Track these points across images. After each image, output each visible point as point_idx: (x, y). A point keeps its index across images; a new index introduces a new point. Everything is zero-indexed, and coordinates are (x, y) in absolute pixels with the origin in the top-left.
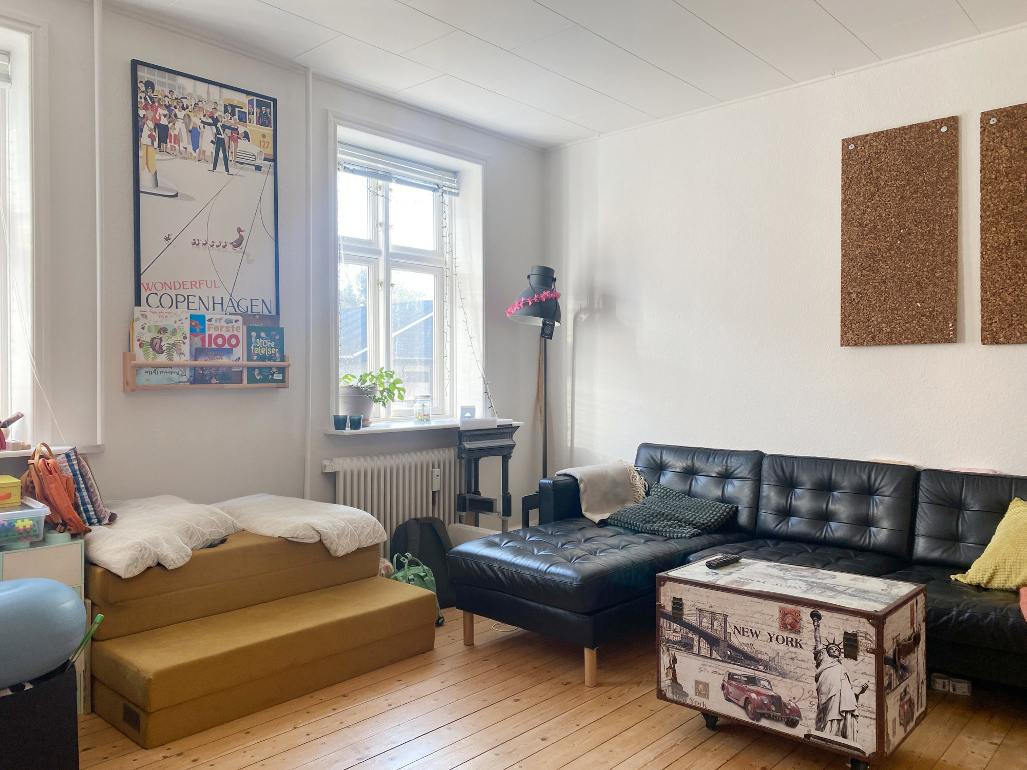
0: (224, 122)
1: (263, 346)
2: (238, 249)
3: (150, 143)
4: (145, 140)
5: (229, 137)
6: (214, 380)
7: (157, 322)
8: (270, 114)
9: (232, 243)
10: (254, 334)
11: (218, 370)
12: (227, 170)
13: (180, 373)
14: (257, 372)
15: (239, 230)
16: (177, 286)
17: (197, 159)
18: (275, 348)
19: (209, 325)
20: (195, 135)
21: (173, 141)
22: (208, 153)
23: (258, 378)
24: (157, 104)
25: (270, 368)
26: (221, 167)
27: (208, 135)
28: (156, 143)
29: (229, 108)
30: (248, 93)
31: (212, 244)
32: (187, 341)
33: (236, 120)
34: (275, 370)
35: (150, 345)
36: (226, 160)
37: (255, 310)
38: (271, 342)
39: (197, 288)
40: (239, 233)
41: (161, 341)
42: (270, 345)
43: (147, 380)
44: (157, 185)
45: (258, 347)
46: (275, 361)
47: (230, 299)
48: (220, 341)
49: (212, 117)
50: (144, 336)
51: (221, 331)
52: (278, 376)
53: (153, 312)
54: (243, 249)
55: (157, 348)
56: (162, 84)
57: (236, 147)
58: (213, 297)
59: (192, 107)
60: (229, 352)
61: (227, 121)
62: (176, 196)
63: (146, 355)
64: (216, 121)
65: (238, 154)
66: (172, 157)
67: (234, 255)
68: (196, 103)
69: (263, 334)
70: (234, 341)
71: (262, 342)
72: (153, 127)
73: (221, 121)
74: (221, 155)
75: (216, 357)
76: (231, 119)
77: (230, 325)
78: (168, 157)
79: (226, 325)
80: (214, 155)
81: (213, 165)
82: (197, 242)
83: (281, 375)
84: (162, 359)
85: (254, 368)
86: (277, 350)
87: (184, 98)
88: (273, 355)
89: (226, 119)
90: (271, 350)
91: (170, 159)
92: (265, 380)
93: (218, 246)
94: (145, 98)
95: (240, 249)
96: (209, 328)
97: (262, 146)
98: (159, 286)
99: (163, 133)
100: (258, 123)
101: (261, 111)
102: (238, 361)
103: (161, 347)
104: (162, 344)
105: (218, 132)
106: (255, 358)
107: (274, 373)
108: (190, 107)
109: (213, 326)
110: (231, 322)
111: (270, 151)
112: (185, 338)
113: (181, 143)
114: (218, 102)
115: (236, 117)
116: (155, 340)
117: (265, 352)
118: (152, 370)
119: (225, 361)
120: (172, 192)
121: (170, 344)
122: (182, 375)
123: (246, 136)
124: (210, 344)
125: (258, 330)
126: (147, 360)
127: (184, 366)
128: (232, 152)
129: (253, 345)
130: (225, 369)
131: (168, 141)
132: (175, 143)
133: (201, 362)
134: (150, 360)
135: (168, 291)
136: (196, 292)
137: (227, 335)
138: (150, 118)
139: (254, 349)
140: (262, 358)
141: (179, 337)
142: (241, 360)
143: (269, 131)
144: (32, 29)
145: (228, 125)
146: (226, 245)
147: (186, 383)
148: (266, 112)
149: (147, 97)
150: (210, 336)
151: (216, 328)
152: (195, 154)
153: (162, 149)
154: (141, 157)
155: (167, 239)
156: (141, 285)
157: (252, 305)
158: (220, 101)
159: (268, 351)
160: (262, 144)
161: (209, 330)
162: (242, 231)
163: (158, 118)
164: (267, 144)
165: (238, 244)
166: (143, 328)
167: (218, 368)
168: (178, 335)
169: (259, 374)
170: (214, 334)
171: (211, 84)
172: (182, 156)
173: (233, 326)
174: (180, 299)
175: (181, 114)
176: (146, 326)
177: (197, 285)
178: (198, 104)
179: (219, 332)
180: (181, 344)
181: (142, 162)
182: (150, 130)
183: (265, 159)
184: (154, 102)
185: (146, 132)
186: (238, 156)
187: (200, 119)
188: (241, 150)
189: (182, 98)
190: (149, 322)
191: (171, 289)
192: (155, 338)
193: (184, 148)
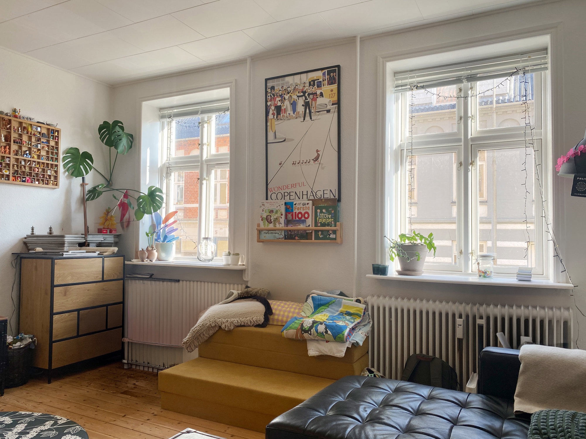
0: (309, 91)
1: (325, 217)
2: (316, 162)
3: (273, 118)
4: (271, 116)
5: (312, 99)
6: (297, 238)
7: (269, 207)
8: (336, 76)
9: (313, 160)
10: (319, 211)
11: (298, 232)
12: (311, 118)
13: (279, 233)
14: (320, 233)
15: (317, 151)
16: (285, 187)
17: (295, 118)
18: (331, 218)
19: (295, 207)
20: (294, 105)
21: (283, 112)
22: (301, 113)
23: (321, 237)
24: (276, 96)
25: (328, 231)
26: (308, 118)
27: (301, 102)
28: (275, 117)
29: (312, 83)
30: (322, 69)
31: (302, 162)
32: (283, 217)
33: (316, 88)
34: (331, 232)
35: (266, 219)
36: (310, 112)
37: (326, 196)
38: (329, 215)
39: (294, 187)
40: (317, 153)
41: (271, 217)
42: (328, 217)
43: (265, 237)
44: (276, 138)
45: (321, 218)
46: (331, 226)
47: (312, 191)
48: (300, 216)
49: (302, 92)
50: (263, 215)
51: (301, 210)
52: (332, 236)
53: (267, 203)
54: (319, 162)
55: (269, 221)
56: (278, 85)
57: (315, 104)
58: (303, 192)
59: (293, 90)
60: (304, 222)
61: (311, 90)
62: (285, 140)
63: (264, 224)
64: (304, 93)
65: (316, 107)
66: (283, 121)
67: (314, 166)
68: (294, 88)
69: (324, 211)
70: (306, 216)
71: (323, 215)
72: (274, 109)
73: (307, 92)
74: (308, 111)
75: (297, 225)
76: (313, 89)
77: (305, 206)
78: (281, 122)
79: (303, 206)
80: (304, 112)
81: (303, 118)
82: (295, 163)
83: (335, 235)
84: (271, 226)
85: (318, 231)
86: (333, 220)
87: (289, 87)
88: (330, 223)
89: (310, 90)
90: (329, 220)
91: (283, 122)
92: (324, 238)
93: (305, 163)
94: (271, 96)
95: (318, 162)
96: (295, 209)
97: (331, 97)
98: (276, 189)
99: (279, 109)
100: (328, 84)
101: (330, 76)
102: (309, 227)
103: (271, 220)
104: (271, 219)
105: (306, 99)
106: (319, 225)
107: (331, 234)
108: (291, 91)
109: (297, 208)
110: (305, 205)
111: (335, 98)
112: (282, 215)
113: (287, 112)
114: (306, 82)
115: (316, 86)
116: (268, 217)
117: (325, 221)
118: (267, 232)
119: (301, 227)
120: (283, 139)
121: (275, 218)
122: (280, 235)
123: (322, 95)
124: (295, 218)
125: (321, 208)
126: (265, 227)
127: (281, 230)
128: (313, 107)
129: (318, 217)
130: (302, 232)
131: (281, 113)
132: (284, 113)
133: (290, 227)
134: (266, 227)
135: (281, 191)
136: (294, 190)
137: (303, 212)
138: (273, 105)
139: (318, 220)
140: (323, 225)
141: (279, 214)
142: (311, 226)
143: (335, 87)
144: (230, 84)
145: (311, 92)
146: (310, 161)
147: (283, 239)
148: (333, 76)
149: (272, 95)
150: (296, 213)
151: (298, 209)
152: (294, 116)
153: (278, 118)
154: (269, 126)
155: (280, 164)
156: (268, 189)
157: (324, 194)
158: (307, 81)
159: (327, 220)
160: (331, 96)
161: (295, 210)
162: (319, 151)
163: (276, 103)
164: (334, 95)
165: (316, 159)
166: (263, 211)
167: (298, 230)
168: (278, 214)
169: (322, 234)
170: (297, 212)
171: (302, 74)
172: (288, 118)
173: (306, 207)
174: (286, 194)
175: (287, 97)
176: (264, 210)
177: (295, 186)
178: (295, 88)
179: (299, 211)
180: (280, 218)
181: (269, 128)
182: (273, 111)
183: (333, 104)
184: (274, 96)
185: (271, 112)
186: (317, 108)
187: (297, 95)
188: (320, 104)
189: (287, 88)
190: (265, 208)
191: (282, 190)
192: (268, 216)
193: (289, 114)
